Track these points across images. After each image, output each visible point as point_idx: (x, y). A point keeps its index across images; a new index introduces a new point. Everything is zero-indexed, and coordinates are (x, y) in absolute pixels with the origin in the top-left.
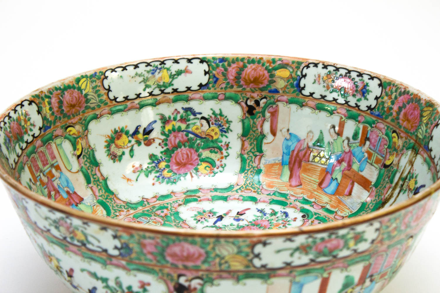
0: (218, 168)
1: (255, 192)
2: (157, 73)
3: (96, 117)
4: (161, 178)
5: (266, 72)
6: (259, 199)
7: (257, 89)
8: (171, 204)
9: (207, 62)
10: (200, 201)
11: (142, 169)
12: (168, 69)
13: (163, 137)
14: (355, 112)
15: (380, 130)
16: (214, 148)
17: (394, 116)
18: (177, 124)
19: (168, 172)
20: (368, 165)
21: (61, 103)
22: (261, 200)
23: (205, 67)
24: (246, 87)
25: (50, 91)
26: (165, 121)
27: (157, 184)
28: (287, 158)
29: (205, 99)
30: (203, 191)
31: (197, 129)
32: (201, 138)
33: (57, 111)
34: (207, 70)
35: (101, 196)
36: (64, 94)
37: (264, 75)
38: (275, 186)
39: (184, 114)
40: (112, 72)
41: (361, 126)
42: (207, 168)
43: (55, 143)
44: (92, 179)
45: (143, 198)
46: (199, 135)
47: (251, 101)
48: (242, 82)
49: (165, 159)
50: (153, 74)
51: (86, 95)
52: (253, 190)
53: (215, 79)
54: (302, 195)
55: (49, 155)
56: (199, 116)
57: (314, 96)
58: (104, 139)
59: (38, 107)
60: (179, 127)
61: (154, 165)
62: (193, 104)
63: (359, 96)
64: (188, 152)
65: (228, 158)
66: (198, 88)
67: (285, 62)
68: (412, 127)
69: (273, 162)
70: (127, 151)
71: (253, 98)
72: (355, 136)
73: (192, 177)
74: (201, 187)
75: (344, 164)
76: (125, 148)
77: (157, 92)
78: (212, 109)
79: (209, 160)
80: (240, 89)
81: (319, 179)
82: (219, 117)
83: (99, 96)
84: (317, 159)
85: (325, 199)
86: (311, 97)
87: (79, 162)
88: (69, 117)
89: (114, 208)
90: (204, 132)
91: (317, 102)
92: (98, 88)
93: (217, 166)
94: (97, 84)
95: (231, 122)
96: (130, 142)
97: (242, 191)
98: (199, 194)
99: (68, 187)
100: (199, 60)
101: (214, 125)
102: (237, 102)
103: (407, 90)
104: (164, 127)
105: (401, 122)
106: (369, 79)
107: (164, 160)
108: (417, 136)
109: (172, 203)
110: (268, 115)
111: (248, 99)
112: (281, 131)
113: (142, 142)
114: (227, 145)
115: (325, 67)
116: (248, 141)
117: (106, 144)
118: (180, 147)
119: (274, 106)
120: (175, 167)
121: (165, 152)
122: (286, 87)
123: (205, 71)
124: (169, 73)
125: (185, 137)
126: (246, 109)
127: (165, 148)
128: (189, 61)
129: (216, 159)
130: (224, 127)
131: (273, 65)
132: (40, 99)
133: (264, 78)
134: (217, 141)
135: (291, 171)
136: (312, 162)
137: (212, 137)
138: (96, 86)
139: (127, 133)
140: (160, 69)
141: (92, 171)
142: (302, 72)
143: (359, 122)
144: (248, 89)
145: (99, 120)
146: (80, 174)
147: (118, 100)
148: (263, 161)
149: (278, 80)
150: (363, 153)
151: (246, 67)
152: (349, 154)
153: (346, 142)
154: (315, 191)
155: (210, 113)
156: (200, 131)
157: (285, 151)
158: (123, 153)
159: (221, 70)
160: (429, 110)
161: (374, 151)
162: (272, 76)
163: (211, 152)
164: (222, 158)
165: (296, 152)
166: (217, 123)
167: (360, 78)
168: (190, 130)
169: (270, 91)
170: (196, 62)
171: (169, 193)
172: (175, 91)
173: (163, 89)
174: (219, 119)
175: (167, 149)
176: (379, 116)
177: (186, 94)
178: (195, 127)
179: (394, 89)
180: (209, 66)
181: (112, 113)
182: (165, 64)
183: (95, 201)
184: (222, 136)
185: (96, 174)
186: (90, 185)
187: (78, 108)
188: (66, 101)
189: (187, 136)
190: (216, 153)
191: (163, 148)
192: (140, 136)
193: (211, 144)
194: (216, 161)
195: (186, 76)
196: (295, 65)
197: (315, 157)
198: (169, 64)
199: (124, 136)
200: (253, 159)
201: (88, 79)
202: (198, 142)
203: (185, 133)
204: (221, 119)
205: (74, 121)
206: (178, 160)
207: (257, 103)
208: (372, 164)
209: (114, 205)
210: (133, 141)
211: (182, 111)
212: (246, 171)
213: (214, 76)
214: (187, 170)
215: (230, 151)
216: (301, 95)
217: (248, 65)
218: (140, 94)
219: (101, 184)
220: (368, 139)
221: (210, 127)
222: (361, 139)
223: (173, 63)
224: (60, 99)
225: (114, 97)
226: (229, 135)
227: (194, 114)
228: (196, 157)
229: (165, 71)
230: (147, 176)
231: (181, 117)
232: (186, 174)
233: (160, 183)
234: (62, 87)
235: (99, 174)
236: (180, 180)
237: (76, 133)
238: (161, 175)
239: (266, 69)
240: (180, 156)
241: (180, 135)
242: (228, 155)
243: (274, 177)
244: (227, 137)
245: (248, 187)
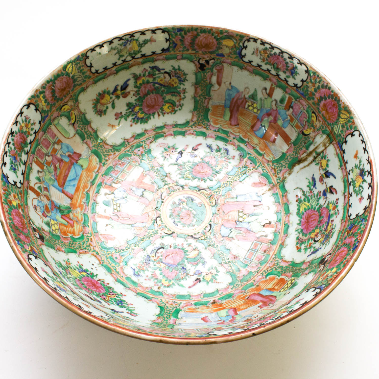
0: (177, 107)
1: (205, 128)
2: (128, 44)
3: (83, 90)
4: (137, 120)
5: (214, 40)
6: (208, 134)
7: (207, 52)
8: (145, 141)
9: (167, 32)
10: (166, 136)
11: (122, 116)
12: (137, 40)
13: (136, 89)
14: (283, 84)
15: (303, 105)
16: (174, 92)
17: (315, 101)
18: (146, 79)
19: (141, 114)
20: (289, 126)
21: (53, 92)
22: (209, 135)
23: (166, 35)
24: (198, 50)
25: (43, 87)
26: (136, 77)
27: (134, 124)
28: (228, 103)
29: (167, 59)
30: (167, 128)
31: (161, 80)
32: (164, 86)
33: (52, 100)
34: (168, 38)
36: (55, 83)
37: (213, 42)
38: (219, 123)
39: (151, 71)
40: (91, 52)
41: (287, 96)
42: (170, 108)
43: (54, 125)
44: (86, 136)
45: (124, 139)
46: (163, 84)
47: (202, 61)
48: (196, 47)
50: (125, 45)
51: (73, 77)
52: (203, 126)
53: (174, 45)
54: (238, 134)
55: (50, 136)
57: (252, 63)
58: (92, 103)
59: (35, 106)
60: (148, 80)
61: (130, 110)
62: (159, 64)
63: (288, 74)
64: (155, 97)
65: (185, 99)
66: (161, 52)
67: (230, 34)
68: (329, 119)
69: (218, 104)
70: (110, 106)
71: (204, 58)
72: (282, 101)
73: (159, 115)
74: (166, 124)
75: (271, 118)
76: (108, 104)
77: (129, 58)
78: (172, 66)
79: (171, 101)
80: (194, 52)
81: (252, 123)
82: (178, 71)
83: (83, 73)
84: (251, 108)
85: (256, 141)
86: (249, 64)
87: (74, 128)
88: (62, 99)
89: (104, 154)
90: (166, 82)
91: (253, 68)
92: (82, 68)
93: (177, 106)
94: (81, 65)
95: (187, 74)
96: (111, 98)
97: (195, 127)
98: (165, 130)
99: (68, 151)
100: (161, 31)
101: (174, 77)
102: (192, 61)
103: (329, 86)
104: (136, 82)
105: (320, 109)
106: (298, 63)
107: (138, 105)
108: (332, 128)
109: (145, 140)
110: (215, 71)
111: (200, 59)
112: (225, 83)
113: (121, 96)
114: (184, 91)
115: (263, 43)
116: (200, 88)
117: (93, 106)
118: (149, 94)
119: (220, 66)
120: (146, 109)
121: (138, 100)
122: (230, 53)
123: (166, 39)
124: (138, 43)
125: (153, 87)
126: (199, 66)
127: (138, 97)
128: (153, 31)
129: (176, 100)
130: (182, 78)
131: (221, 36)
132: (36, 98)
133: (213, 44)
134: (176, 88)
135: (232, 112)
136: (247, 109)
137: (173, 85)
138: (80, 67)
139: (108, 93)
140: (130, 41)
141: (85, 129)
142: (243, 44)
143: (286, 92)
144: (200, 52)
145: (85, 91)
146: (77, 135)
147: (99, 72)
148: (211, 102)
149: (225, 48)
150: (287, 116)
151: (199, 35)
152: (275, 112)
153: (274, 102)
154: (248, 131)
155: (171, 68)
156: (164, 81)
157: (227, 97)
158: (107, 108)
159: (179, 38)
160: (346, 115)
161: (295, 118)
162: (219, 43)
163: (172, 95)
164: (180, 99)
165: (235, 100)
166: (176, 75)
167: (291, 60)
168: (156, 81)
169: (218, 55)
170: (159, 32)
171: (143, 131)
172: (143, 56)
173: (133, 55)
174: (178, 73)
175: (140, 97)
176: (302, 95)
177: (152, 57)
178: (160, 79)
179: (318, 80)
180: (169, 34)
181: (95, 83)
182: (134, 36)
183: (90, 152)
184: (180, 84)
185: (88, 131)
186: (85, 141)
187: (68, 89)
188: (58, 88)
189: (154, 86)
190: (176, 96)
191: (136, 97)
192: (119, 92)
193: (172, 90)
194: (176, 102)
195: (151, 44)
196: (238, 38)
197: (249, 106)
198: (137, 36)
199: (107, 96)
200: (203, 101)
201: (73, 63)
202: (163, 89)
203: (152, 84)
204: (179, 73)
205: (66, 100)
206: (148, 104)
207: (207, 62)
208: (292, 126)
209: (104, 151)
210: (114, 97)
211: (149, 69)
212: (198, 110)
213: (174, 42)
214: (155, 111)
215: (186, 94)
216: (241, 61)
217: (200, 34)
218: (116, 63)
219: (93, 137)
220: (291, 107)
221: (171, 78)
222: (287, 104)
223: (141, 34)
224: (52, 89)
225: (96, 70)
226: (186, 83)
227: (159, 70)
228: (161, 100)
229: (135, 42)
230: (126, 120)
231: (149, 73)
232: (154, 113)
233: (136, 124)
234: (53, 79)
235: (90, 130)
236: (150, 119)
237: (69, 108)
238: (136, 117)
239: (215, 38)
240: (150, 100)
241: (149, 86)
242: (185, 97)
243: (219, 115)
244: (184, 85)
245: (200, 124)
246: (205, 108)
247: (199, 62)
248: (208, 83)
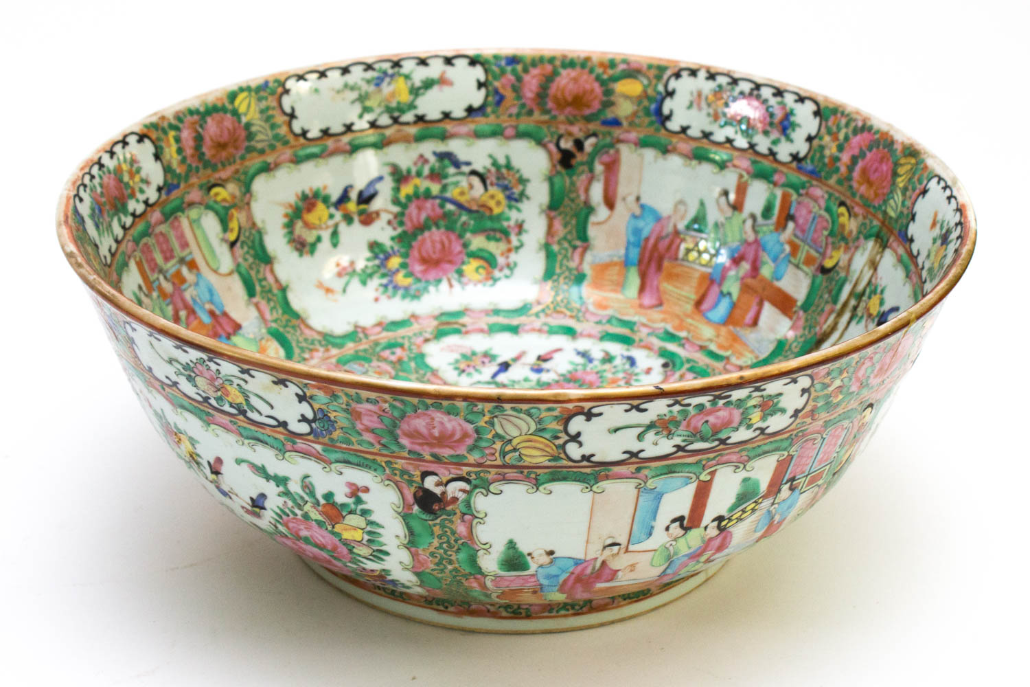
0: (501, 270)
1: (572, 317)
2: (384, 85)
3: (267, 169)
4: (391, 288)
5: (596, 86)
6: (579, 330)
7: (578, 118)
8: (410, 338)
9: (482, 64)
10: (467, 333)
11: (354, 271)
12: (407, 77)
13: (396, 209)
14: (767, 164)
15: (815, 200)
16: (494, 230)
17: (842, 174)
18: (424, 184)
19: (406, 276)
20: (791, 269)
21: (199, 139)
22: (584, 333)
23: (478, 73)
24: (557, 113)
25: (179, 117)
26: (400, 177)
27: (383, 299)
28: (635, 253)
29: (478, 135)
30: (471, 315)
31: (462, 193)
32: (469, 211)
33: (193, 156)
34: (483, 79)
35: (275, 321)
36: (206, 122)
37: (592, 91)
38: (611, 306)
39: (437, 164)
40: (298, 80)
41: (779, 193)
42: (481, 271)
43: (188, 217)
44: (258, 288)
45: (356, 326)
46: (466, 205)
47: (567, 141)
48: (550, 105)
49: (398, 251)
50: (378, 85)
51: (248, 125)
52: (568, 313)
53: (497, 98)
54: (662, 325)
55: (177, 239)
56: (466, 169)
57: (690, 132)
58: (282, 211)
59: (156, 147)
60: (428, 190)
61: (377, 262)
62: (456, 147)
63: (775, 135)
64: (444, 238)
65: (521, 251)
66: (465, 114)
67: (634, 66)
68: (876, 195)
69: (607, 260)
70: (326, 235)
71: (570, 134)
72: (767, 211)
73: (451, 286)
74: (468, 307)
75: (746, 266)
76: (322, 229)
77: (385, 120)
78: (490, 156)
79: (485, 255)
80: (546, 117)
81: (696, 293)
82: (504, 171)
83: (273, 126)
84: (693, 255)
85: (707, 332)
86: (682, 136)
87: (233, 255)
88: (214, 168)
89: (300, 345)
90: (475, 200)
91: (694, 145)
92: (271, 112)
94: (268, 103)
95: (529, 181)
96: (331, 216)
97: (547, 315)
98: (465, 320)
99: (211, 302)
100: (467, 61)
101: (496, 187)
102: (540, 143)
103: (869, 123)
104: (398, 189)
105: (855, 185)
106: (796, 101)
107: (398, 254)
108: (885, 213)
109: (411, 336)
110: (599, 168)
111: (560, 137)
112: (624, 199)
113: (356, 218)
114: (520, 227)
115: (712, 76)
116: (560, 218)
117: (286, 220)
118: (429, 229)
119: (612, 151)
120: (418, 268)
121: (400, 239)
122: (635, 114)
123: (478, 80)
124: (409, 84)
125: (438, 210)
126: (557, 156)
127: (400, 230)
128: (449, 61)
129: (497, 253)
130: (514, 190)
131: (610, 72)
132: (160, 132)
133: (593, 96)
134: (499, 218)
135: (643, 276)
136: (683, 260)
137: (491, 209)
138: (268, 108)
139: (326, 200)
140: (392, 76)
141: (258, 272)
142: (666, 86)
143: (775, 184)
144: (562, 118)
145: (272, 173)
146: (236, 277)
147: (310, 135)
148: (589, 257)
149: (621, 101)
150: (782, 245)
151: (558, 74)
152: (754, 247)
153: (749, 223)
154: (688, 316)
155: (488, 163)
156: (467, 197)
157: (632, 239)
158: (319, 239)
159: (510, 80)
160: (909, 163)
161: (802, 240)
162: (608, 92)
163: (489, 238)
164: (509, 250)
165: (652, 241)
166: (501, 182)
167: (779, 99)
168: (448, 195)
169: (606, 123)
170: (461, 64)
171: (407, 317)
172: (420, 119)
173: (396, 114)
174: (506, 175)
175: (404, 231)
176: (813, 174)
177: (442, 125)
178: (458, 190)
179: (843, 121)
180: (486, 71)
181: (297, 161)
182: (401, 67)
183: (264, 331)
184: (510, 207)
185: (265, 279)
186: (255, 300)
187: (233, 150)
188: (210, 136)
189: (442, 206)
190: (498, 240)
191: (395, 229)
192: (352, 206)
193: (489, 224)
194: (498, 257)
195: (441, 90)
196: (653, 72)
197: (688, 251)
198: (408, 66)
199: (321, 206)
200: (569, 254)
201: (253, 94)
202: (464, 218)
203: (438, 201)
204: (508, 175)
205: (224, 175)
206: (424, 254)
207: (579, 144)
208: (797, 266)
209: (301, 339)
210: (338, 215)
211: (432, 159)
212: (555, 277)
213: (496, 92)
214: (441, 274)
215: (524, 237)
216: (663, 131)
217: (561, 70)
218: (352, 124)
219: (275, 298)
220: (791, 217)
221: (486, 189)
222: (779, 218)
223: (417, 64)
224: (197, 132)
225: (302, 129)
226: (524, 205)
227: (457, 164)
228: (459, 248)
229: (401, 80)
230: (364, 283)
231: (432, 171)
232: (439, 281)
233: (389, 297)
234: (202, 109)
235: (271, 279)
236: (428, 292)
237: (228, 198)
238: (391, 282)
239: (598, 78)
240: (428, 244)
241: (428, 204)
242: (522, 245)
243: (609, 288)
244: (519, 210)
245: (558, 308)
246: (575, 272)
247: (558, 145)
248: (582, 205)
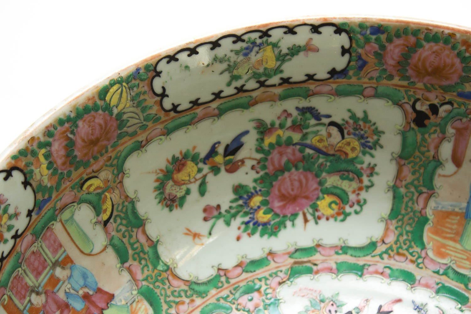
0: (351, 206)
1: (412, 262)
2: (253, 53)
3: (140, 146)
4: (252, 225)
5: (457, 61)
6: (418, 278)
7: (437, 87)
8: (266, 279)
9: (346, 32)
10: (317, 272)
11: (220, 213)
12: (275, 45)
13: (259, 156)
16: (348, 171)
18: (285, 134)
19: (265, 213)
21: (70, 145)
22: (423, 281)
23: (344, 40)
24: (416, 80)
25: (49, 132)
26: (264, 129)
27: (245, 236)
29: (339, 93)
30: (323, 252)
31: (321, 141)
32: (326, 154)
33: (64, 164)
34: (347, 46)
35: (146, 279)
36: (77, 126)
37: (453, 65)
38: (448, 254)
39: (299, 117)
40: (168, 62)
42: (333, 206)
43: (61, 221)
44: (131, 252)
45: (219, 269)
46: (324, 150)
47: (422, 105)
48: (410, 72)
49: (260, 190)
50: (246, 55)
51: (120, 115)
52: (410, 257)
53: (360, 63)
55: (49, 248)
56: (326, 121)
58: (154, 177)
59: (25, 175)
60: (290, 139)
61: (241, 202)
64: (302, 177)
65: (371, 190)
66: (329, 76)
69: (450, 209)
70: (194, 188)
71: (427, 99)
73: (306, 221)
74: (320, 243)
76: (191, 183)
77: (252, 84)
78: (349, 111)
79: (338, 191)
80: (405, 83)
82: (361, 123)
83: (144, 109)
87: (107, 232)
88: (86, 164)
89: (168, 299)
90: (332, 146)
92: (142, 97)
93: (350, 203)
94: (140, 90)
95: (383, 133)
96: (200, 170)
97: (390, 256)
98: (317, 257)
99: (86, 286)
100: (333, 29)
101: (352, 136)
102: (398, 104)
104: (262, 140)
107: (259, 193)
109: (268, 277)
110: (450, 131)
111: (417, 100)
113: (223, 169)
114: (372, 171)
116: (410, 166)
117: (157, 184)
118: (289, 170)
119: (464, 120)
120: (277, 204)
121: (261, 180)
123: (343, 47)
124: (277, 51)
125: (298, 155)
126: (413, 116)
127: (262, 173)
128: (315, 29)
129: (349, 190)
130: (369, 139)
132: (29, 156)
134: (352, 161)
137: (346, 154)
138: (138, 95)
139: (195, 159)
140: (259, 46)
141: (131, 237)
144: (420, 85)
145: (143, 150)
146: (110, 250)
147: (179, 109)
148: (432, 203)
151: (421, 46)
155: (346, 116)
156: (326, 144)
158: (188, 192)
162: (468, 69)
163: (343, 178)
164: (360, 189)
166: (357, 132)
168: (308, 142)
169: (462, 95)
170: (328, 31)
171: (264, 255)
172: (286, 81)
173: (262, 79)
174: (362, 127)
175: (266, 174)
177: (303, 85)
178: (317, 138)
180: (351, 39)
181: (168, 132)
182: (270, 36)
183: (135, 292)
184: (364, 153)
185: (137, 241)
186: (127, 265)
187: (105, 143)
188: (81, 138)
189: (301, 151)
190: (351, 180)
191: (257, 172)
192: (219, 159)
193: (343, 166)
194: (350, 194)
195: (307, 56)
198: (276, 35)
199: (190, 164)
200: (415, 198)
201: (124, 84)
202: (321, 161)
203: (298, 147)
204: (365, 127)
205: (95, 167)
206: (284, 191)
207: (434, 109)
209: (169, 293)
211: (295, 113)
212: (400, 217)
213: (360, 57)
214: (297, 209)
215: (375, 179)
217: (424, 43)
218: (221, 92)
219: (146, 257)
221: (343, 137)
223: (285, 33)
224: (68, 138)
225: (173, 104)
226: (378, 153)
227: (318, 117)
228: (315, 186)
229: (269, 48)
230: (228, 224)
231: (294, 122)
232: (295, 215)
233: (249, 235)
234: (73, 115)
235: (142, 239)
236: (285, 227)
237: (102, 185)
238: (252, 219)
239: (459, 55)
240: (288, 183)
241: (289, 150)
242: (372, 185)
243: (448, 235)
244: (372, 156)
245: (400, 251)
246: (418, 214)
247: (413, 107)
248: (431, 158)
